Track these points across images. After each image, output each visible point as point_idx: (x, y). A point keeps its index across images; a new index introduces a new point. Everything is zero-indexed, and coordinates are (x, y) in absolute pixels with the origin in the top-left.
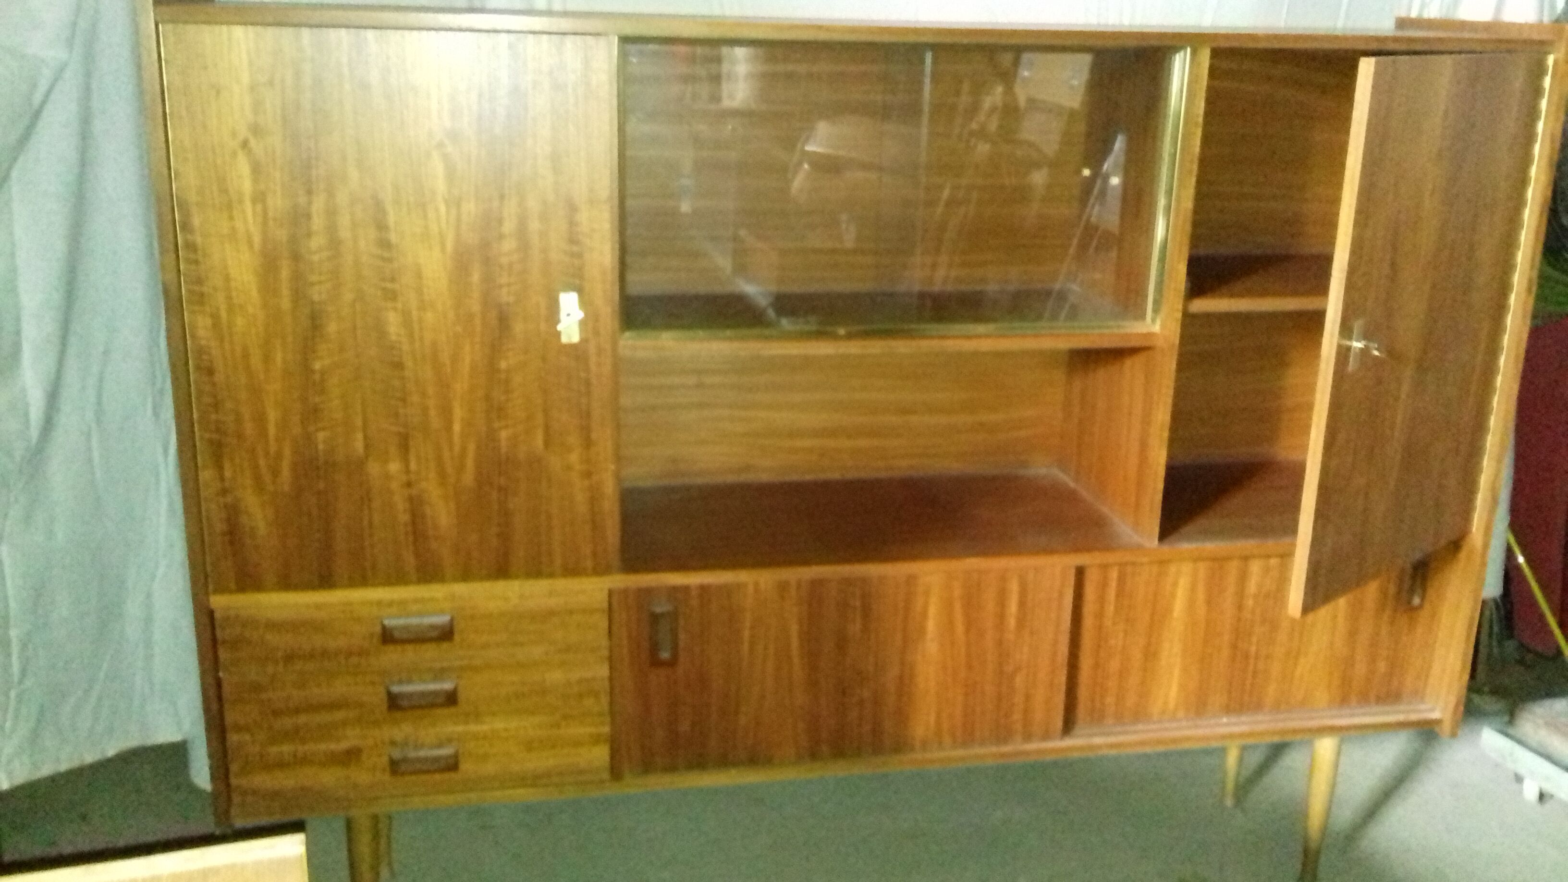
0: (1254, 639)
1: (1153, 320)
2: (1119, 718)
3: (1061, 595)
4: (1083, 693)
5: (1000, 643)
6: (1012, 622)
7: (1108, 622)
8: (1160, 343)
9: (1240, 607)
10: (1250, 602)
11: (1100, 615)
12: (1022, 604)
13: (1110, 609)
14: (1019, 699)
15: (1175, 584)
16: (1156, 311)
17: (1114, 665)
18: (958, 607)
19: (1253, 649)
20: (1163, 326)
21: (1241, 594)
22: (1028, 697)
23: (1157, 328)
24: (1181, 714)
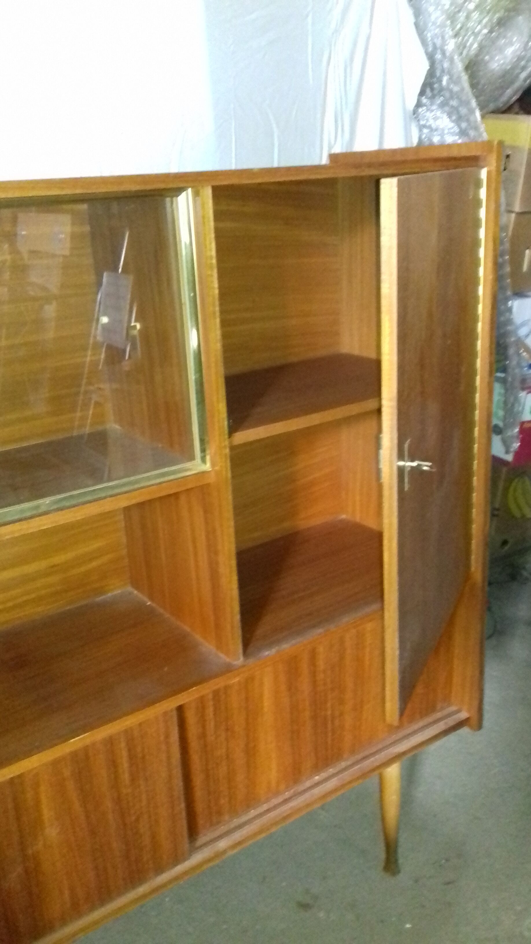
0: (329, 705)
1: (203, 460)
2: (234, 812)
3: (167, 736)
4: (200, 807)
5: (118, 800)
6: (126, 777)
7: (211, 738)
8: (212, 479)
9: (314, 683)
10: (320, 676)
11: (203, 736)
12: (132, 757)
13: (211, 725)
14: (147, 840)
15: (261, 684)
16: (203, 450)
17: (223, 770)
18: (71, 785)
19: (329, 713)
20: (213, 465)
21: (313, 674)
22: (153, 837)
23: (207, 467)
24: (282, 787)
